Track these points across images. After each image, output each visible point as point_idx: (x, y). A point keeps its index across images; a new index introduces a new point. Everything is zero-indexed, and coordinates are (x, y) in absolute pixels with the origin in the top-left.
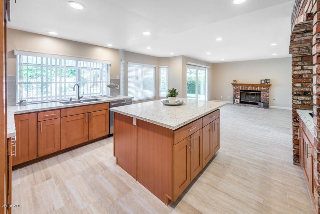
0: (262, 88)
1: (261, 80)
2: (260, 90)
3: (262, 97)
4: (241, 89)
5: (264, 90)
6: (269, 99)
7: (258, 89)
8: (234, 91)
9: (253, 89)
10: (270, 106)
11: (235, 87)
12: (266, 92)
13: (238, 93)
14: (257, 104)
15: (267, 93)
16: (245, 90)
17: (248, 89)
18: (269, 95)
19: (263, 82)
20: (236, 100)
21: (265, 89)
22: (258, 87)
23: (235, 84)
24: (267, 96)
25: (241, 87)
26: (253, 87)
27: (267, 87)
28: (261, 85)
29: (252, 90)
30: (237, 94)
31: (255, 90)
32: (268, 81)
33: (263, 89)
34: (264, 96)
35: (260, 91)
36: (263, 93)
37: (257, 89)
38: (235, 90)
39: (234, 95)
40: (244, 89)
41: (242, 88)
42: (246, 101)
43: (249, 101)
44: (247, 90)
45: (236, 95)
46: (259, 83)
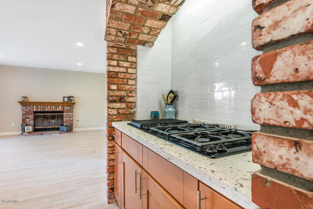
0: (64, 108)
1: (64, 97)
2: (62, 110)
3: (64, 119)
4: (35, 110)
5: (67, 110)
6: (72, 120)
7: (60, 109)
8: (23, 114)
9: (53, 108)
10: (74, 129)
11: (25, 108)
12: (69, 112)
13: (29, 116)
14: (58, 129)
15: (71, 113)
16: (42, 111)
17: (46, 110)
18: (72, 116)
19: (66, 100)
20: (26, 128)
21: (68, 108)
22: (60, 107)
23: (24, 103)
24: (71, 118)
25: (35, 106)
26: (53, 107)
27: (71, 106)
28: (63, 104)
29: (51, 110)
30: (28, 118)
31: (56, 110)
32: (71, 98)
33: (66, 108)
34: (68, 117)
35: (62, 112)
36: (66, 113)
37: (58, 109)
38: (25, 112)
39: (24, 121)
40: (39, 110)
41: (37, 108)
42: (42, 127)
43: (48, 127)
44: (44, 111)
45: (27, 120)
46: (61, 101)
